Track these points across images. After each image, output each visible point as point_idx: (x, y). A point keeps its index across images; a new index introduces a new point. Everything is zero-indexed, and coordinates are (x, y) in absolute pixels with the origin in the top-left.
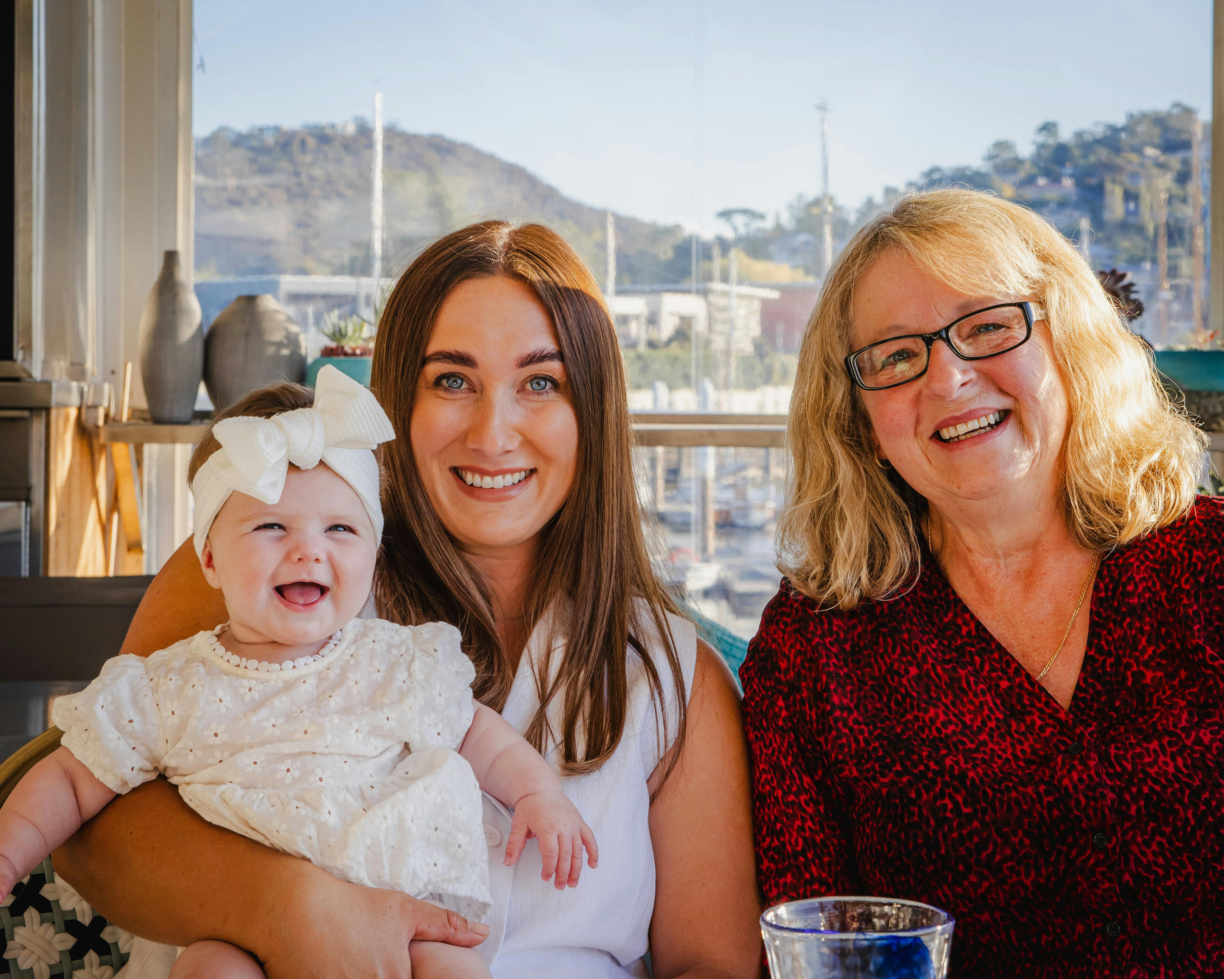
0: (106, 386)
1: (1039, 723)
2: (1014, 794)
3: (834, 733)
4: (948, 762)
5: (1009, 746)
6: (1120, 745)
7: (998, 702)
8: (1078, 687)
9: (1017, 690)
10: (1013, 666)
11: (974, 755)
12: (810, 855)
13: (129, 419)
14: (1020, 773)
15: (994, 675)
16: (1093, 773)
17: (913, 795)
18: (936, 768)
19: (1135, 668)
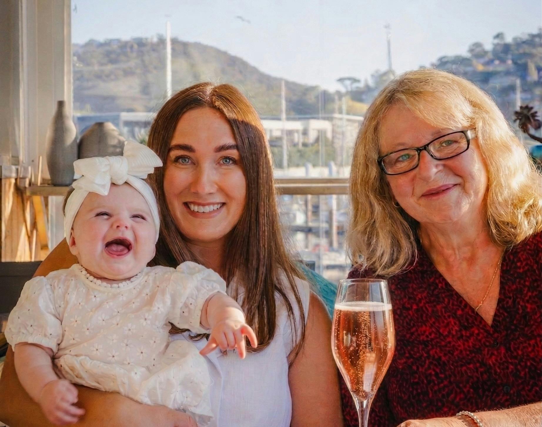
0: (30, 168)
7: (456, 321)
9: (466, 315)
10: (464, 303)
13: (41, 184)
15: (454, 308)
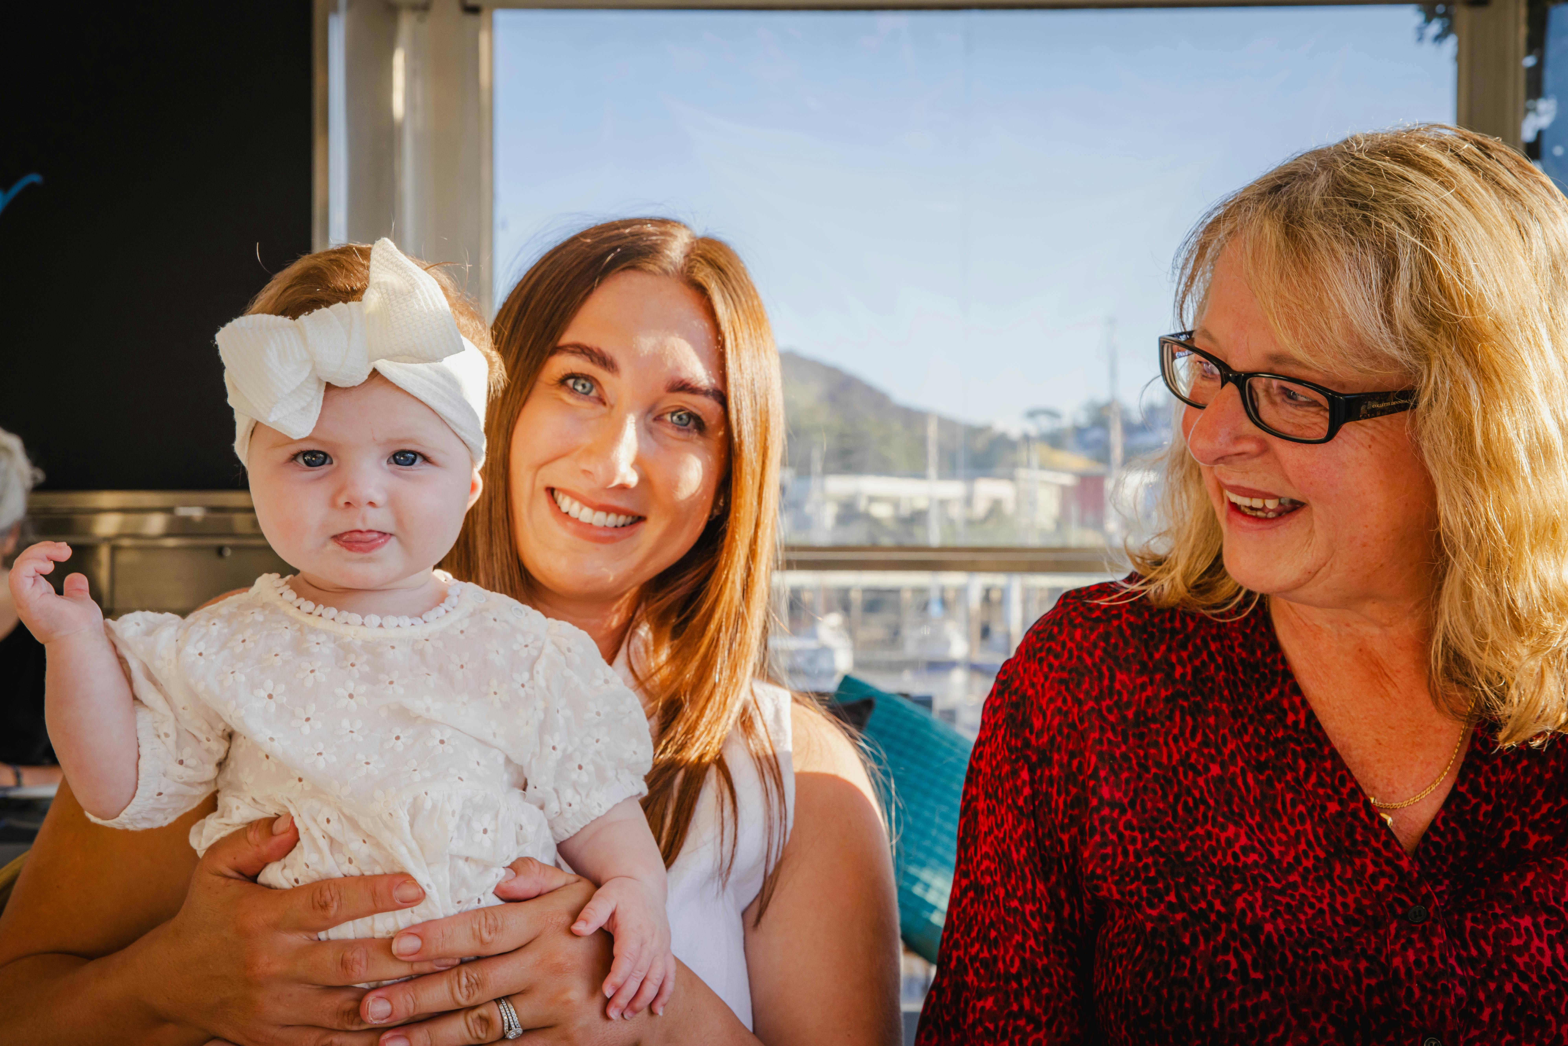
1: (1371, 869)
2: (1323, 966)
3: (1097, 838)
4: (1240, 904)
5: (1327, 895)
6: (1479, 915)
7: (1320, 831)
8: (1433, 826)
9: (1349, 819)
10: (1350, 785)
11: (1277, 897)
12: (1025, 983)
14: (1335, 936)
15: (1321, 791)
16: (1436, 954)
17: (1187, 941)
18: (1223, 910)
19: (1517, 828)
